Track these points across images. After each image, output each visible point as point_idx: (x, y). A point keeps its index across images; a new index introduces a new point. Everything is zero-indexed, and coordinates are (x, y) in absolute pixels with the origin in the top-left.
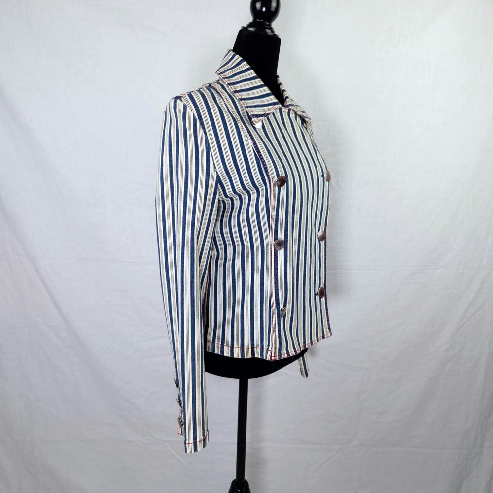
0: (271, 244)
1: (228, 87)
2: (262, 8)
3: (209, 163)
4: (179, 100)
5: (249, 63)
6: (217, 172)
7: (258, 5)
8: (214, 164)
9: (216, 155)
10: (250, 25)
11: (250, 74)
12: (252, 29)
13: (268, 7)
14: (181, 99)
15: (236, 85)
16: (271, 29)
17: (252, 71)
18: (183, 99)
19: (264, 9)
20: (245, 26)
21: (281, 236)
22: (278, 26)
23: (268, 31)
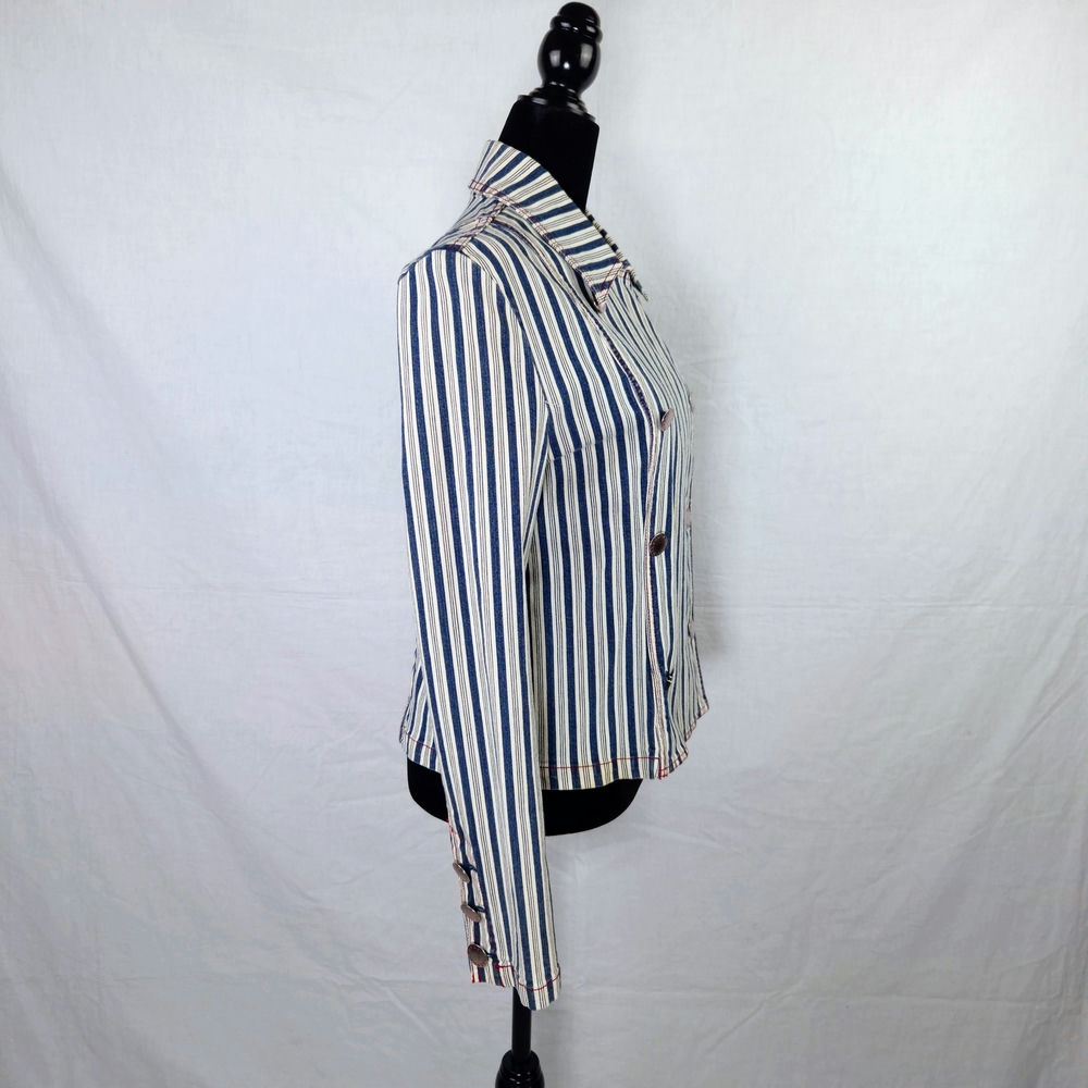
0: (646, 545)
1: (531, 224)
2: (562, 62)
3: (534, 389)
4: (458, 254)
5: (555, 176)
6: (549, 407)
7: (555, 57)
8: (544, 392)
9: (545, 372)
10: (538, 93)
11: (561, 200)
12: (539, 101)
13: (575, 60)
14: (461, 252)
15: (544, 222)
16: (578, 102)
17: (562, 193)
18: (464, 250)
19: (567, 66)
20: (527, 94)
21: (660, 528)
22: (592, 99)
23: (573, 106)
